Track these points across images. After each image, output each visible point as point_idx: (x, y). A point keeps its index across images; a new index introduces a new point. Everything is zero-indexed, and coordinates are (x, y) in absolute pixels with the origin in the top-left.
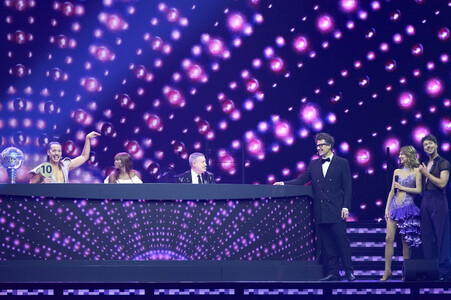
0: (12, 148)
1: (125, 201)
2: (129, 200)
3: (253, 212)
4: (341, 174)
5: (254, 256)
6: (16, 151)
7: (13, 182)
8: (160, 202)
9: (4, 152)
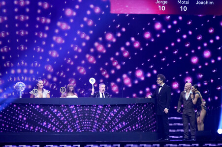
0: (20, 82)
1: (71, 105)
2: (73, 105)
3: (128, 110)
4: (166, 93)
5: (128, 130)
7: (20, 97)
8: (87, 106)
9: (17, 84)
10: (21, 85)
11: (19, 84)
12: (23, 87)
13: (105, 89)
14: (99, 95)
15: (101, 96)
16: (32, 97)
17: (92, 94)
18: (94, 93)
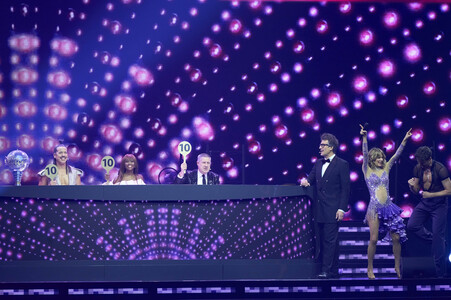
0: (17, 151)
1: (128, 202)
2: (132, 202)
3: (253, 212)
6: (21, 154)
7: (18, 184)
8: (163, 203)
9: (10, 155)
10: (19, 158)
11: (16, 155)
12: (25, 161)
13: (209, 166)
14: (196, 180)
15: (200, 182)
16: (42, 183)
17: (181, 176)
18: (185, 175)
